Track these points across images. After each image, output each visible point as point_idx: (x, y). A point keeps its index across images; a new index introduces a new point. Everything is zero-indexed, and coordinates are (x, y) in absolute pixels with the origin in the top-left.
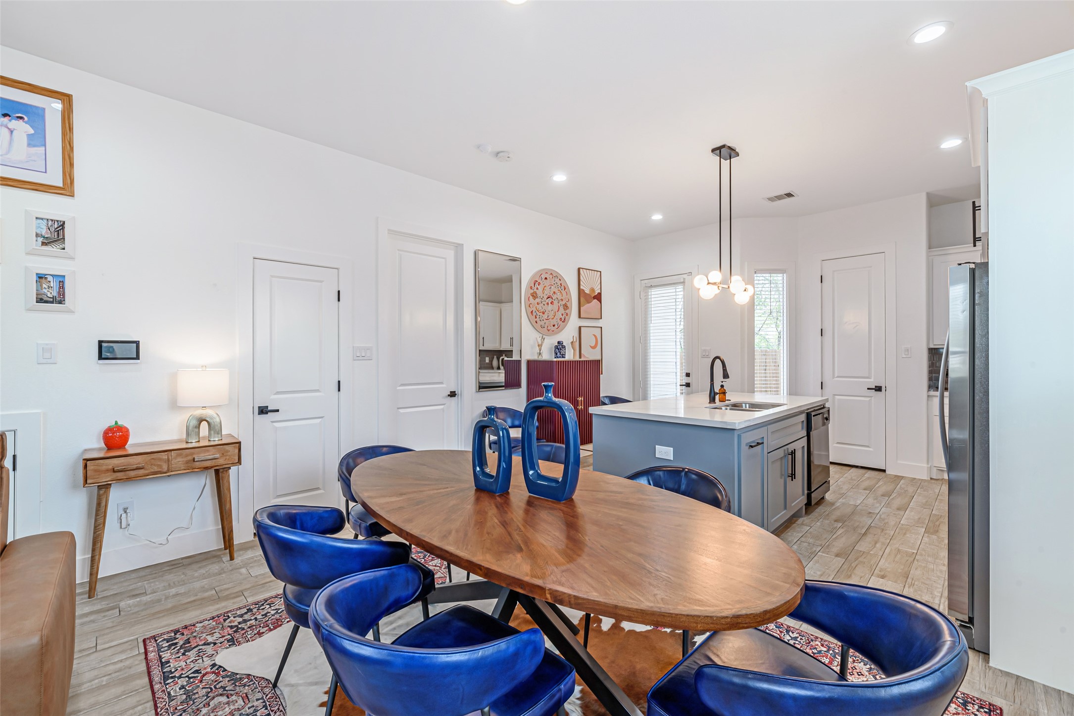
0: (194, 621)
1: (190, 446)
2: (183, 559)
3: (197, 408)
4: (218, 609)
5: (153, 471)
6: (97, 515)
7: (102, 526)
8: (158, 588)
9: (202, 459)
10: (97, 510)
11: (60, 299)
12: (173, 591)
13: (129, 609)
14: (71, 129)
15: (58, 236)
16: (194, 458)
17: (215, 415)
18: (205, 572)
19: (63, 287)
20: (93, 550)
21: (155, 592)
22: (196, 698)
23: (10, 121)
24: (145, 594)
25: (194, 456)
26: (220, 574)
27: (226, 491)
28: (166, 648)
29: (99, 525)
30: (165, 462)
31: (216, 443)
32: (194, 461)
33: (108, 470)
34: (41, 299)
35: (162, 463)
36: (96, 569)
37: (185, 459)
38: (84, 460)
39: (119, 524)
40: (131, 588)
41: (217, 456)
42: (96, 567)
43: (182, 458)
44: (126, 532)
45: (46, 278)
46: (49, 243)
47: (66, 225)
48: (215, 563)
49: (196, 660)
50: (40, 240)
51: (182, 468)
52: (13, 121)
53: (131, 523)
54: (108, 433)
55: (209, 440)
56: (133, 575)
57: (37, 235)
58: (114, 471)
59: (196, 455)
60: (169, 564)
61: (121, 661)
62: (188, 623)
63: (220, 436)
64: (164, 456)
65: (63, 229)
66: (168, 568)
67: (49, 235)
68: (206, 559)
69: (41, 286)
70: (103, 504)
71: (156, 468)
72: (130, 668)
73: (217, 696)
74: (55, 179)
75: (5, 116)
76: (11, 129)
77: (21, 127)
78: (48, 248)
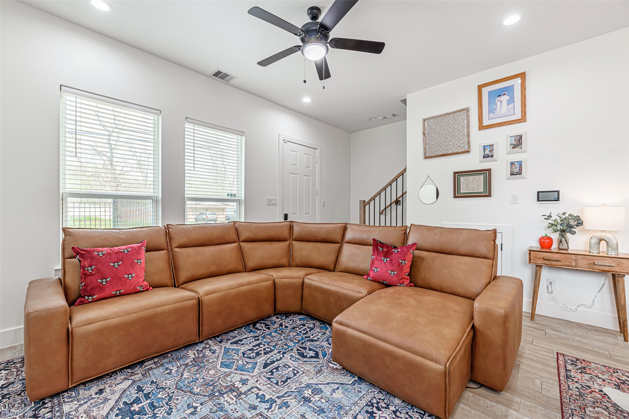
0: (591, 361)
1: (592, 254)
2: (586, 325)
3: (598, 231)
4: (609, 364)
5: (566, 264)
6: (535, 280)
7: (537, 286)
8: (569, 333)
9: (601, 264)
10: (536, 278)
11: (520, 173)
12: (578, 339)
13: (551, 335)
14: (525, 89)
15: (519, 143)
16: (594, 263)
17: (612, 238)
18: (602, 339)
19: (521, 167)
20: (533, 297)
21: (566, 334)
22: (586, 399)
23: (501, 97)
24: (560, 332)
25: (595, 261)
26: (614, 345)
27: (621, 291)
28: (570, 364)
29: (536, 285)
30: (574, 261)
31: (613, 256)
32: (594, 264)
33: (540, 258)
34: (512, 174)
35: (572, 261)
36: (534, 307)
37: (588, 262)
38: (529, 250)
39: (547, 290)
40: (553, 325)
41: (613, 265)
42: (534, 306)
43: (586, 260)
44: (551, 295)
45: (514, 164)
46: (515, 147)
47: (522, 137)
48: (611, 337)
49: (589, 381)
50: (512, 146)
51: (586, 267)
52: (502, 97)
53: (554, 292)
54: (542, 240)
55: (607, 254)
56: (555, 320)
57: (511, 145)
58: (544, 259)
59: (596, 261)
60: (577, 324)
61: (544, 355)
62: (586, 359)
63: (616, 252)
64: (574, 257)
65: (521, 139)
66: (576, 326)
67: (515, 143)
68: (604, 332)
69: (512, 168)
70: (538, 275)
71: (568, 263)
72: (548, 361)
73: (601, 408)
74: (518, 116)
75: (499, 96)
76: (501, 102)
77: (505, 98)
78: (515, 149)
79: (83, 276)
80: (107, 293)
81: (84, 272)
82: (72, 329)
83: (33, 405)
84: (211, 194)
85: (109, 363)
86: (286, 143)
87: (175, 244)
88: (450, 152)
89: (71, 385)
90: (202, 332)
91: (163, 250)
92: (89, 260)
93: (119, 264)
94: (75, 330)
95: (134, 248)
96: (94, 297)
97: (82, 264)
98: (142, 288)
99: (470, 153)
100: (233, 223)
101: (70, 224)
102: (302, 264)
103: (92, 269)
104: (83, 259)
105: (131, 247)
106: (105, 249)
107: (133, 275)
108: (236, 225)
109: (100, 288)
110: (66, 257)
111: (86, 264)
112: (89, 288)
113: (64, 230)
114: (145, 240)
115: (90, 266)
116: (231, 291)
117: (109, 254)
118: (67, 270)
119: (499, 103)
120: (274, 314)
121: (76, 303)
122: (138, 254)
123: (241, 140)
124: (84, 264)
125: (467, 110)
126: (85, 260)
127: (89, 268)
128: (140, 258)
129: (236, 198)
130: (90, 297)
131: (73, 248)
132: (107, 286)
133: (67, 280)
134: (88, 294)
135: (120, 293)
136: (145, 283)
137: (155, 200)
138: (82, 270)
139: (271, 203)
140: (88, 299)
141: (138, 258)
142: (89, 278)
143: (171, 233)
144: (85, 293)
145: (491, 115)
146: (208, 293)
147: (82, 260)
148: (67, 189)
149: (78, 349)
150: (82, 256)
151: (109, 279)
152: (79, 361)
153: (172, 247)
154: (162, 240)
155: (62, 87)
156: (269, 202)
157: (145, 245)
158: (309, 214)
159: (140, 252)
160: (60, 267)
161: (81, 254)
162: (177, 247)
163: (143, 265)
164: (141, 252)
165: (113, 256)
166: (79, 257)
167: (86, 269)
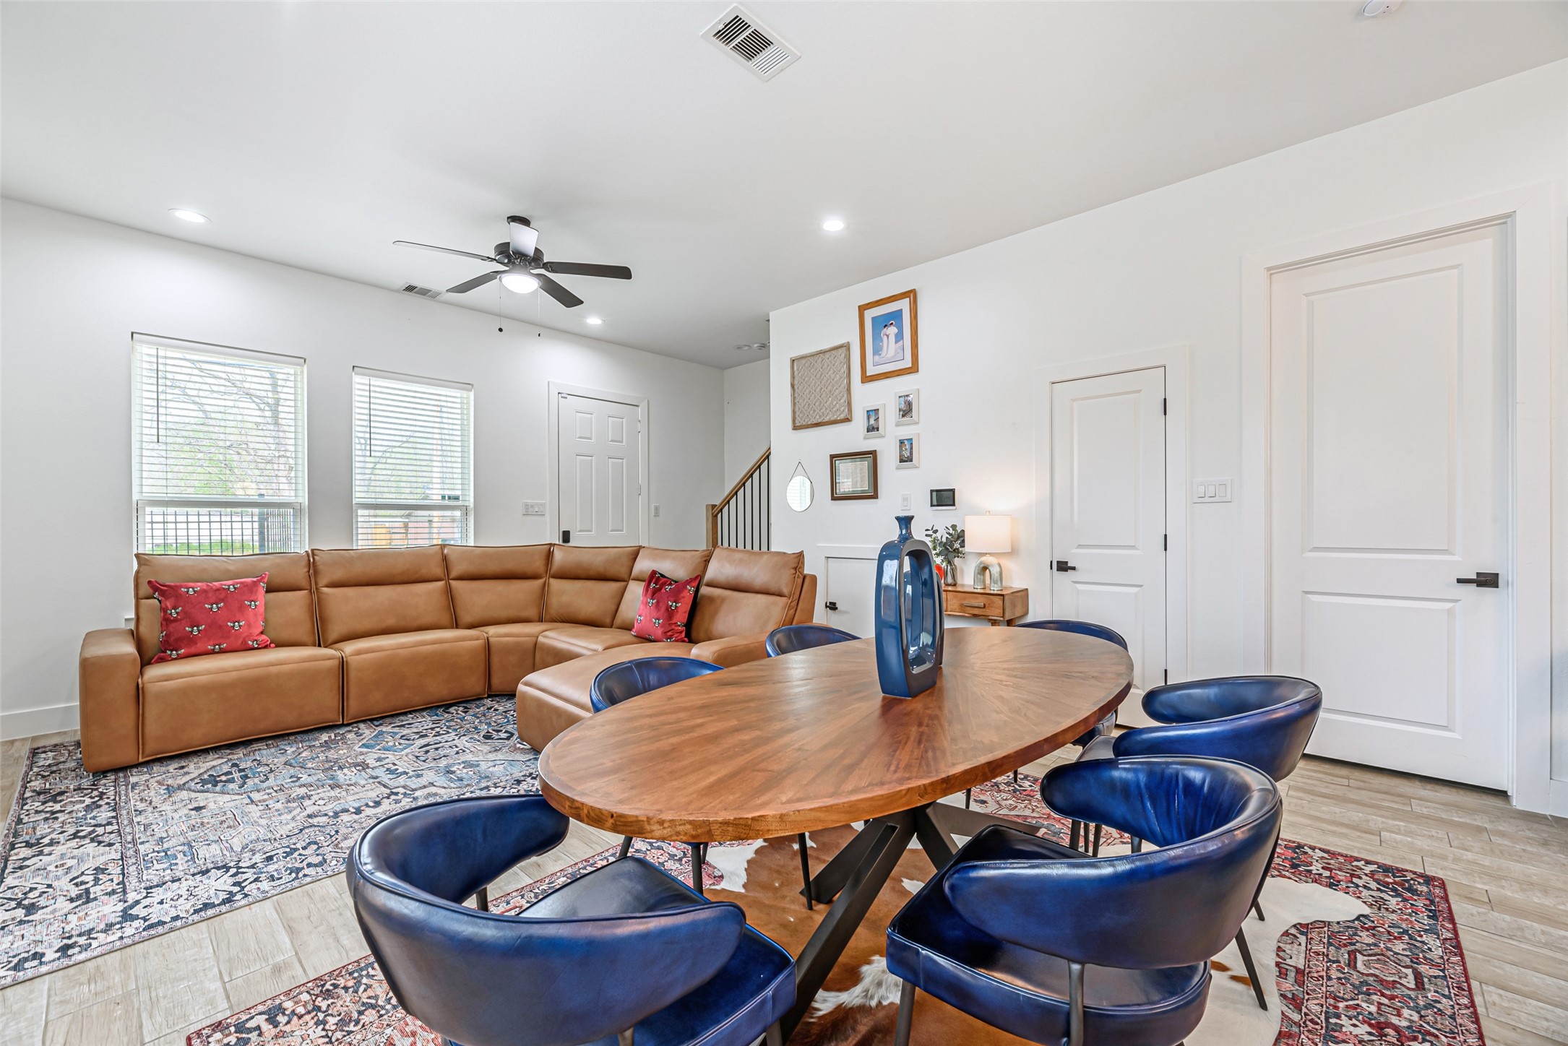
1: (976, 591)
3: (980, 554)
14: (916, 317)
17: (996, 564)
23: (887, 329)
31: (996, 592)
43: (957, 600)
52: (889, 328)
55: (990, 589)
63: (1002, 585)
74: (907, 363)
75: (885, 327)
76: (888, 336)
77: (892, 330)
78: (905, 419)
79: (164, 623)
80: (200, 647)
81: (167, 617)
82: (143, 684)
83: (91, 777)
84: (391, 496)
85: (196, 736)
86: (566, 398)
87: (323, 580)
88: (827, 419)
89: (142, 758)
90: (347, 710)
91: (300, 590)
92: (173, 599)
93: (219, 606)
94: (148, 686)
95: (245, 584)
96: (180, 652)
97: (163, 606)
98: (257, 644)
99: (853, 422)
100: (439, 546)
101: (147, 549)
102: (560, 618)
103: (177, 613)
104: (164, 597)
105: (241, 583)
106: (199, 584)
107: (241, 624)
108: (446, 551)
109: (190, 640)
110: (140, 596)
111: (168, 605)
112: (172, 639)
113: (137, 556)
114: (267, 573)
115: (175, 608)
116: (401, 651)
117: (203, 591)
118: (141, 615)
119: (885, 338)
120: (488, 695)
121: (153, 661)
122: (251, 593)
123: (468, 398)
124: (166, 604)
125: (847, 347)
126: (166, 599)
127: (173, 611)
128: (256, 598)
129: (460, 503)
130: (174, 652)
131: (150, 582)
132: (200, 637)
133: (143, 629)
134: (171, 648)
135: (220, 648)
136: (264, 637)
137: (298, 510)
138: (162, 614)
139: (528, 511)
140: (171, 655)
141: (251, 599)
142: (173, 625)
143: (318, 563)
144: (167, 646)
145: (877, 357)
146: (359, 653)
147: (163, 599)
148: (144, 494)
149: (152, 712)
150: (162, 593)
151: (203, 627)
152: (153, 727)
153: (318, 586)
154: (300, 574)
155: (134, 335)
156: (528, 509)
157: (266, 580)
158: (622, 531)
159: (255, 589)
160: (132, 616)
161: (162, 590)
162: (327, 586)
163: (262, 609)
164: (257, 590)
165: (210, 594)
166: (159, 594)
167: (169, 612)
